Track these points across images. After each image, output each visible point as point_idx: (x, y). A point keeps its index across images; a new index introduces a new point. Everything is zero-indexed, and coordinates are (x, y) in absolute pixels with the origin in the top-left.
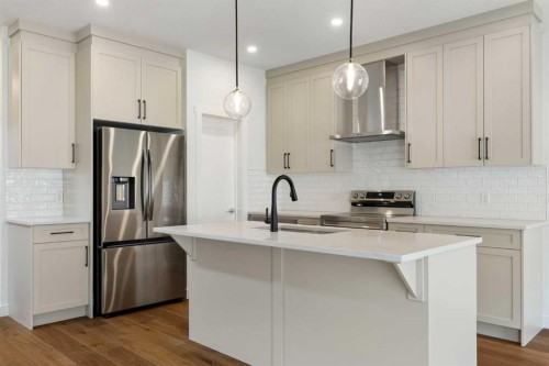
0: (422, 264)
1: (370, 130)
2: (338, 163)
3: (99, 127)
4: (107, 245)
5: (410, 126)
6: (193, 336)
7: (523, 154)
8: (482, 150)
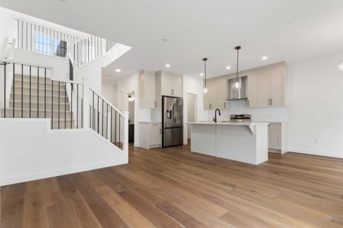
0: (255, 126)
1: (235, 97)
2: (226, 106)
3: (163, 97)
4: (166, 128)
5: (249, 95)
6: (192, 150)
7: (282, 103)
8: (270, 102)
